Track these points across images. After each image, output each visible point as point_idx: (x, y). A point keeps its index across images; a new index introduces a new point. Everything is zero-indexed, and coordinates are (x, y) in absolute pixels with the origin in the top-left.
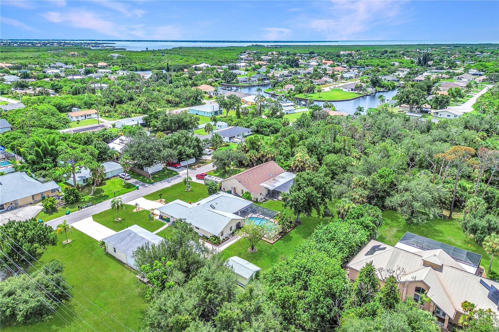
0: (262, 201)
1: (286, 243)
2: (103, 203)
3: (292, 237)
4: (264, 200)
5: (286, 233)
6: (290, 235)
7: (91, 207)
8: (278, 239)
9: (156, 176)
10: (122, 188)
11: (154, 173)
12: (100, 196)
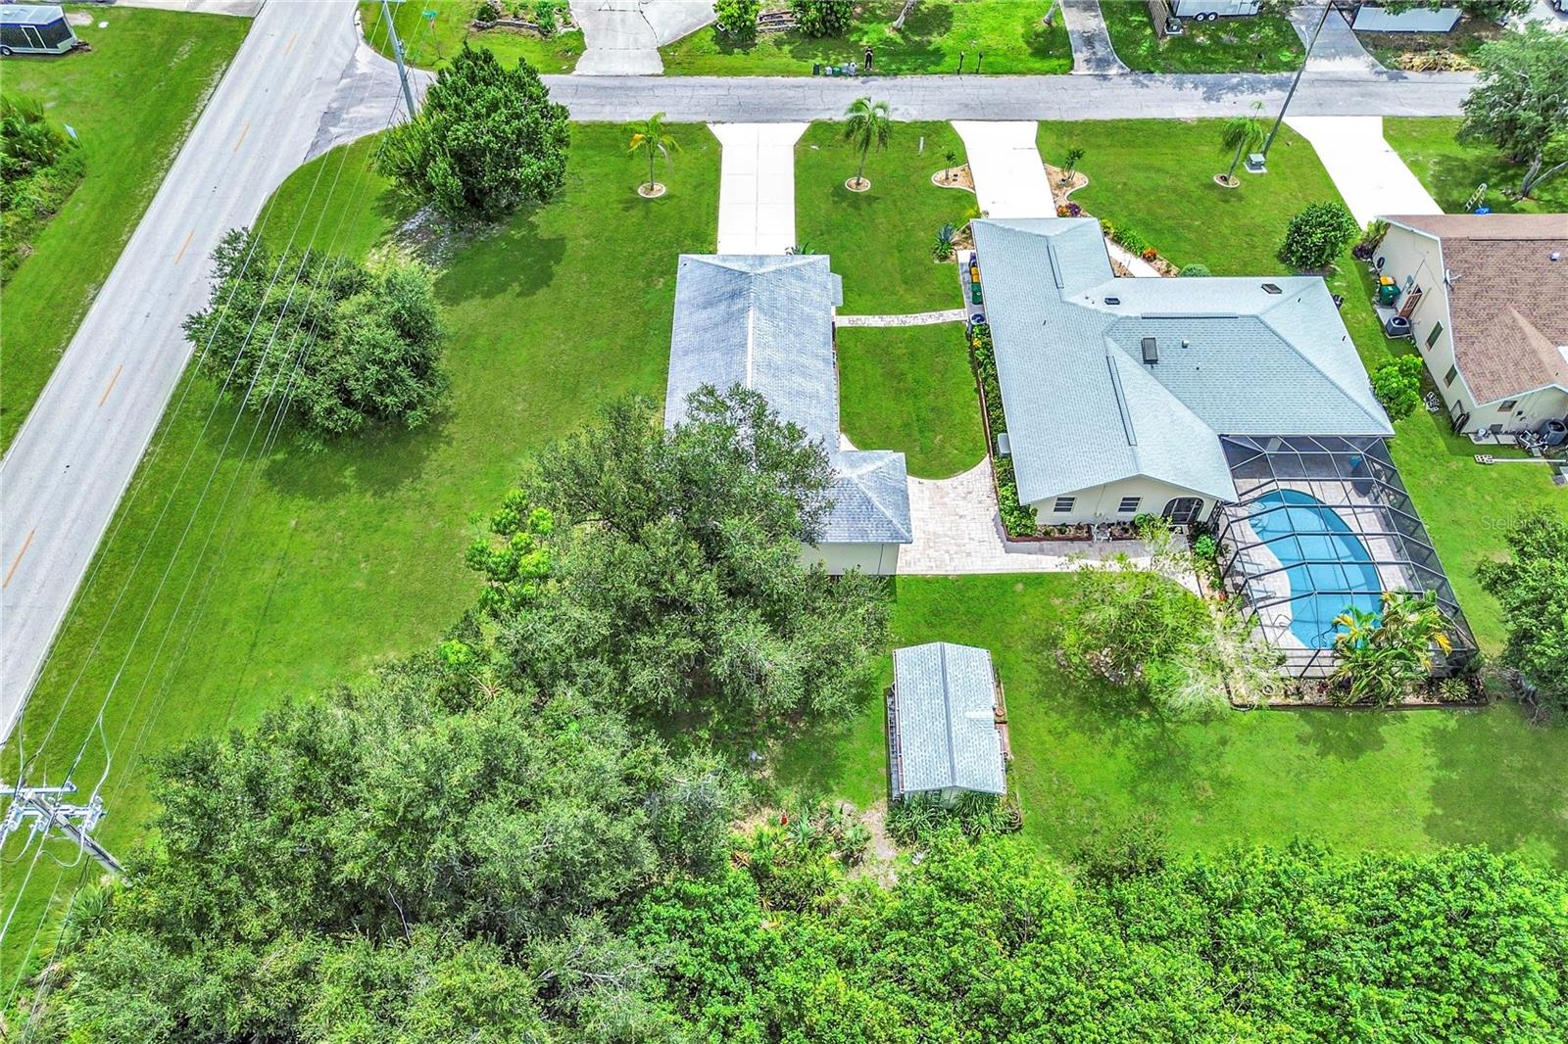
0: (1492, 440)
1: (1312, 750)
2: (899, 80)
3: (1379, 743)
4: (1510, 440)
5: (1374, 701)
6: (1383, 730)
7: (850, 80)
8: (1292, 701)
9: (1200, 39)
10: (1021, 43)
11: (1206, 17)
12: (919, 44)
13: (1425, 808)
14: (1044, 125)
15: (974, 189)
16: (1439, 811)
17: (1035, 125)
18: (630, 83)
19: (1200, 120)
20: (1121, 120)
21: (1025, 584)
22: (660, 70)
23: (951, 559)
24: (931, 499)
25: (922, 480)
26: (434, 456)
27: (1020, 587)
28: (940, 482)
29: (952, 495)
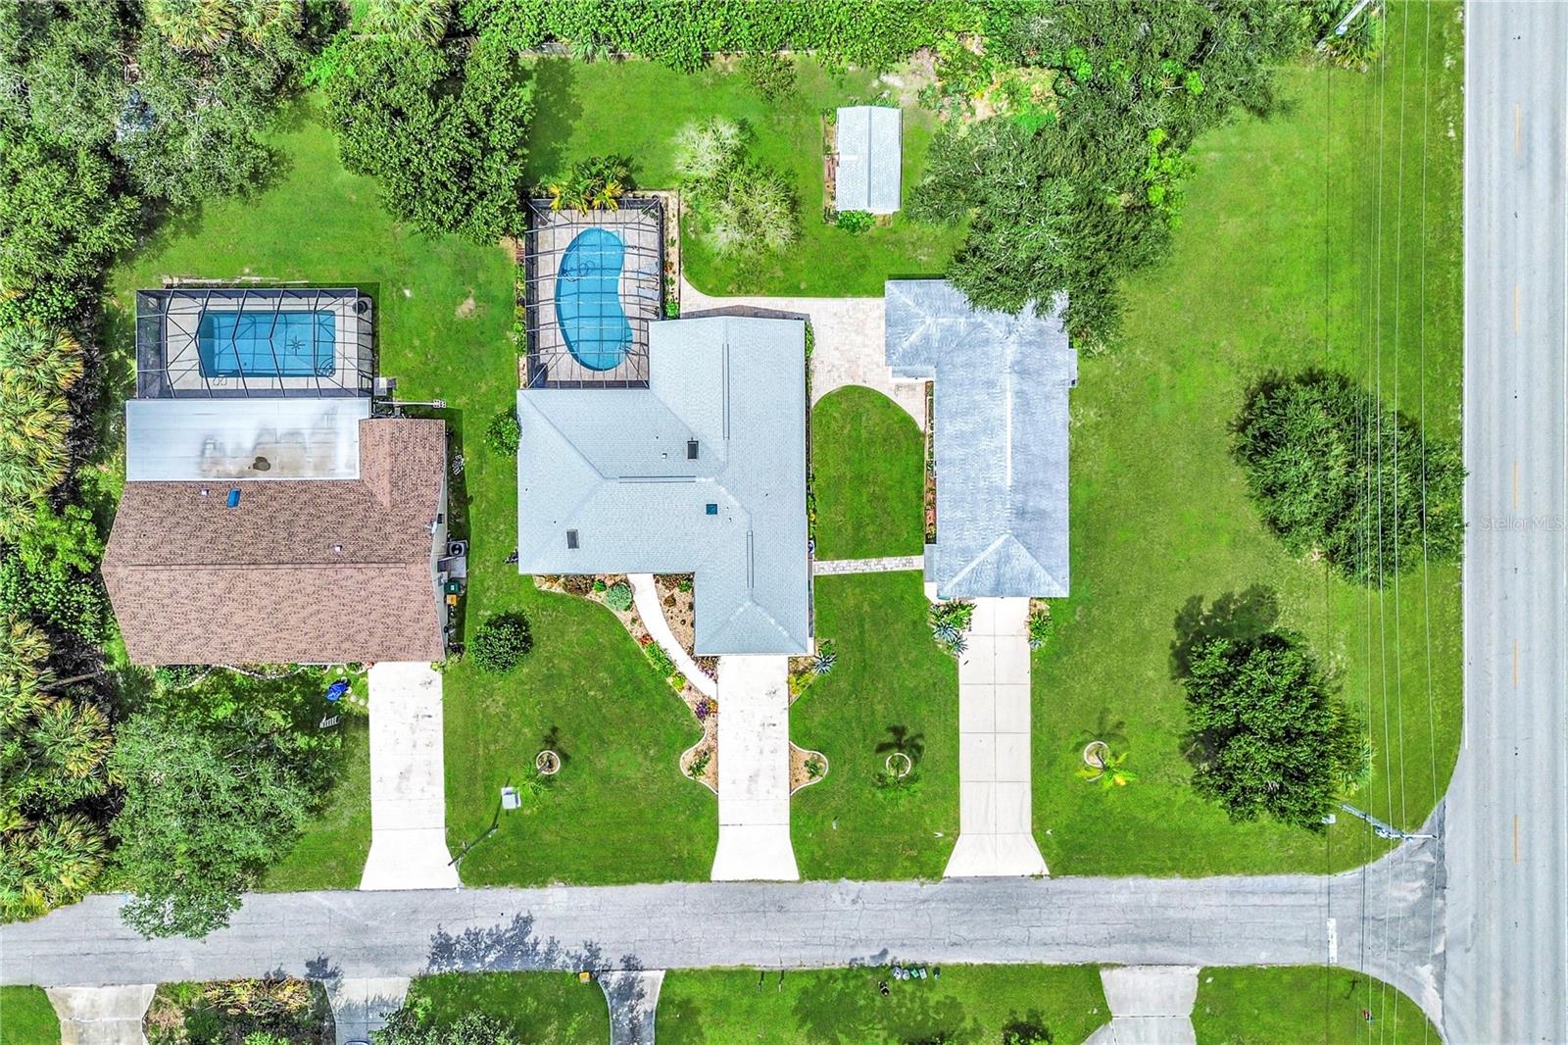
13: (577, 124)
14: (704, 876)
15: (791, 748)
16: (570, 122)
17: (714, 876)
18: (1134, 951)
19: (543, 884)
20: (626, 882)
21: (799, 288)
22: (1104, 974)
23: (848, 310)
24: (858, 366)
25: (864, 385)
26: (1239, 411)
27: (803, 286)
28: (850, 382)
29: (842, 369)
